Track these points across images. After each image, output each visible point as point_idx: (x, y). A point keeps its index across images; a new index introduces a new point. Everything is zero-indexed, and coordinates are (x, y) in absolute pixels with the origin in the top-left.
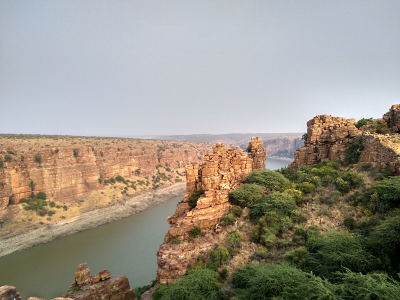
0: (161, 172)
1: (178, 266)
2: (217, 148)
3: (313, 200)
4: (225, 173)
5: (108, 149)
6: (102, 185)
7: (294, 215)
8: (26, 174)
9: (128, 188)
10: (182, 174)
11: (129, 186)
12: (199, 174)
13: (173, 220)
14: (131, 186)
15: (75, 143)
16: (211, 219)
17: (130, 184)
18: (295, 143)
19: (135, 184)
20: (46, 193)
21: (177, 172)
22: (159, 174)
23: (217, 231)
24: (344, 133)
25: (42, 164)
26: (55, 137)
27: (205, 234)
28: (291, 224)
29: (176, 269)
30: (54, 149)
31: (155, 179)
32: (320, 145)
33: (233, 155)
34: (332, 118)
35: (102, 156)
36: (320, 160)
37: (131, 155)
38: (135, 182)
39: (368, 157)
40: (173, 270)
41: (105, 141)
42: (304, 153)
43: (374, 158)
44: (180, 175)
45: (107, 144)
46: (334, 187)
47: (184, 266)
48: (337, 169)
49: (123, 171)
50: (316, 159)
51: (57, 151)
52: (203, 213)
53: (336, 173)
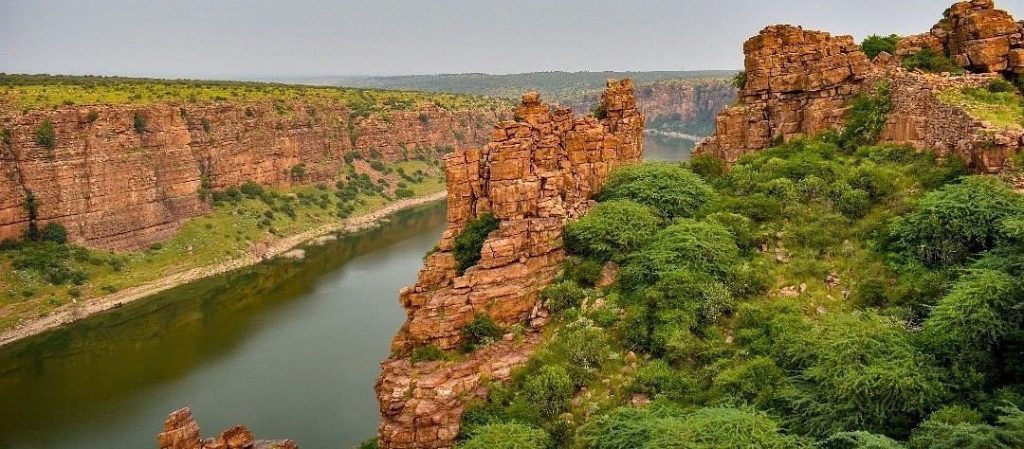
0: (359, 172)
1: (437, 418)
2: (524, 109)
3: (777, 239)
4: (550, 174)
5: (222, 112)
6: (206, 205)
7: (735, 277)
8: (17, 177)
9: (275, 214)
10: (413, 177)
11: (276, 210)
12: (480, 176)
13: (413, 297)
14: (282, 209)
15: (138, 97)
16: (520, 294)
17: (278, 204)
18: (699, 98)
19: (291, 204)
20: (66, 226)
21: (401, 171)
22: (355, 176)
23: (534, 323)
24: (840, 70)
25: (57, 152)
26: (88, 83)
27: (504, 332)
28: (731, 302)
29: (433, 423)
30: (85, 111)
31: (344, 191)
32: (780, 101)
33: (567, 126)
34: (805, 32)
35: (206, 129)
36: (781, 139)
37: (279, 127)
38: (292, 198)
39: (904, 130)
40: (423, 426)
41: (215, 92)
42: (740, 120)
43: (919, 131)
44: (409, 179)
45: (218, 98)
46: (830, 204)
47: (451, 416)
48: (831, 159)
49: (259, 170)
50: (770, 136)
51: (92, 118)
52: (499, 279)
53: (829, 170)
